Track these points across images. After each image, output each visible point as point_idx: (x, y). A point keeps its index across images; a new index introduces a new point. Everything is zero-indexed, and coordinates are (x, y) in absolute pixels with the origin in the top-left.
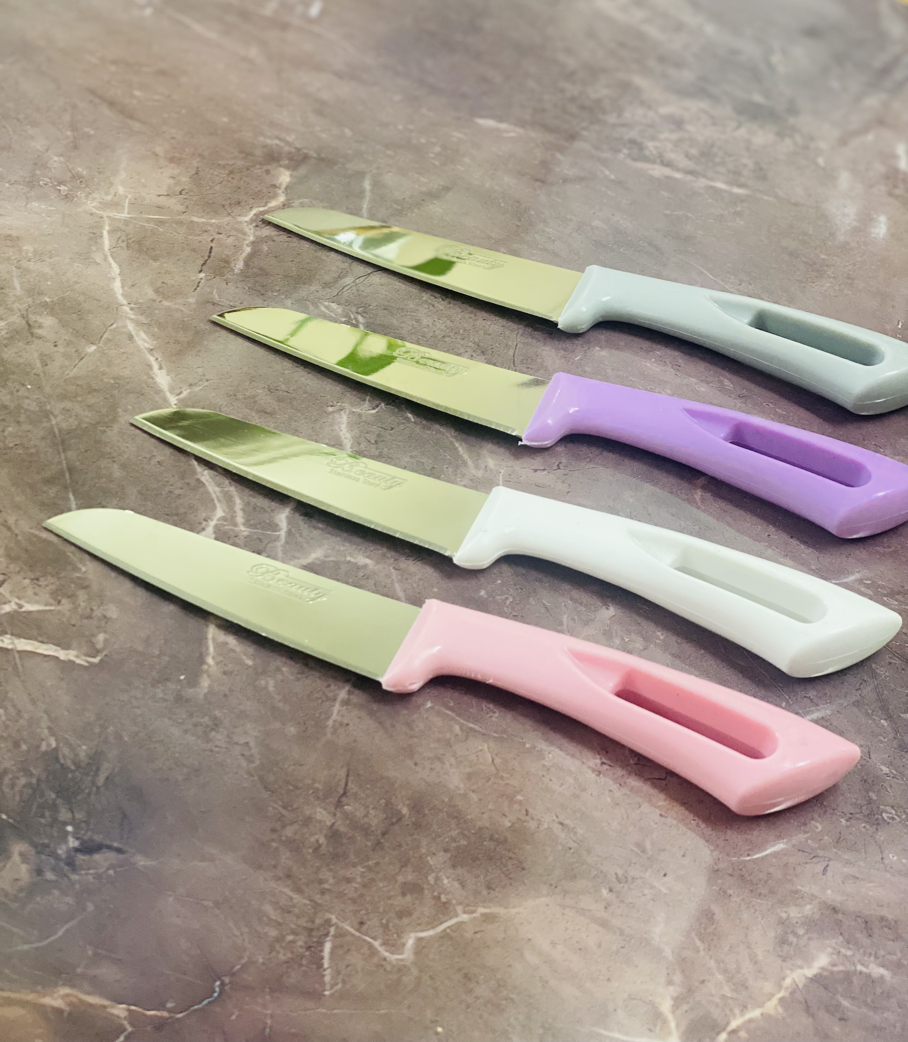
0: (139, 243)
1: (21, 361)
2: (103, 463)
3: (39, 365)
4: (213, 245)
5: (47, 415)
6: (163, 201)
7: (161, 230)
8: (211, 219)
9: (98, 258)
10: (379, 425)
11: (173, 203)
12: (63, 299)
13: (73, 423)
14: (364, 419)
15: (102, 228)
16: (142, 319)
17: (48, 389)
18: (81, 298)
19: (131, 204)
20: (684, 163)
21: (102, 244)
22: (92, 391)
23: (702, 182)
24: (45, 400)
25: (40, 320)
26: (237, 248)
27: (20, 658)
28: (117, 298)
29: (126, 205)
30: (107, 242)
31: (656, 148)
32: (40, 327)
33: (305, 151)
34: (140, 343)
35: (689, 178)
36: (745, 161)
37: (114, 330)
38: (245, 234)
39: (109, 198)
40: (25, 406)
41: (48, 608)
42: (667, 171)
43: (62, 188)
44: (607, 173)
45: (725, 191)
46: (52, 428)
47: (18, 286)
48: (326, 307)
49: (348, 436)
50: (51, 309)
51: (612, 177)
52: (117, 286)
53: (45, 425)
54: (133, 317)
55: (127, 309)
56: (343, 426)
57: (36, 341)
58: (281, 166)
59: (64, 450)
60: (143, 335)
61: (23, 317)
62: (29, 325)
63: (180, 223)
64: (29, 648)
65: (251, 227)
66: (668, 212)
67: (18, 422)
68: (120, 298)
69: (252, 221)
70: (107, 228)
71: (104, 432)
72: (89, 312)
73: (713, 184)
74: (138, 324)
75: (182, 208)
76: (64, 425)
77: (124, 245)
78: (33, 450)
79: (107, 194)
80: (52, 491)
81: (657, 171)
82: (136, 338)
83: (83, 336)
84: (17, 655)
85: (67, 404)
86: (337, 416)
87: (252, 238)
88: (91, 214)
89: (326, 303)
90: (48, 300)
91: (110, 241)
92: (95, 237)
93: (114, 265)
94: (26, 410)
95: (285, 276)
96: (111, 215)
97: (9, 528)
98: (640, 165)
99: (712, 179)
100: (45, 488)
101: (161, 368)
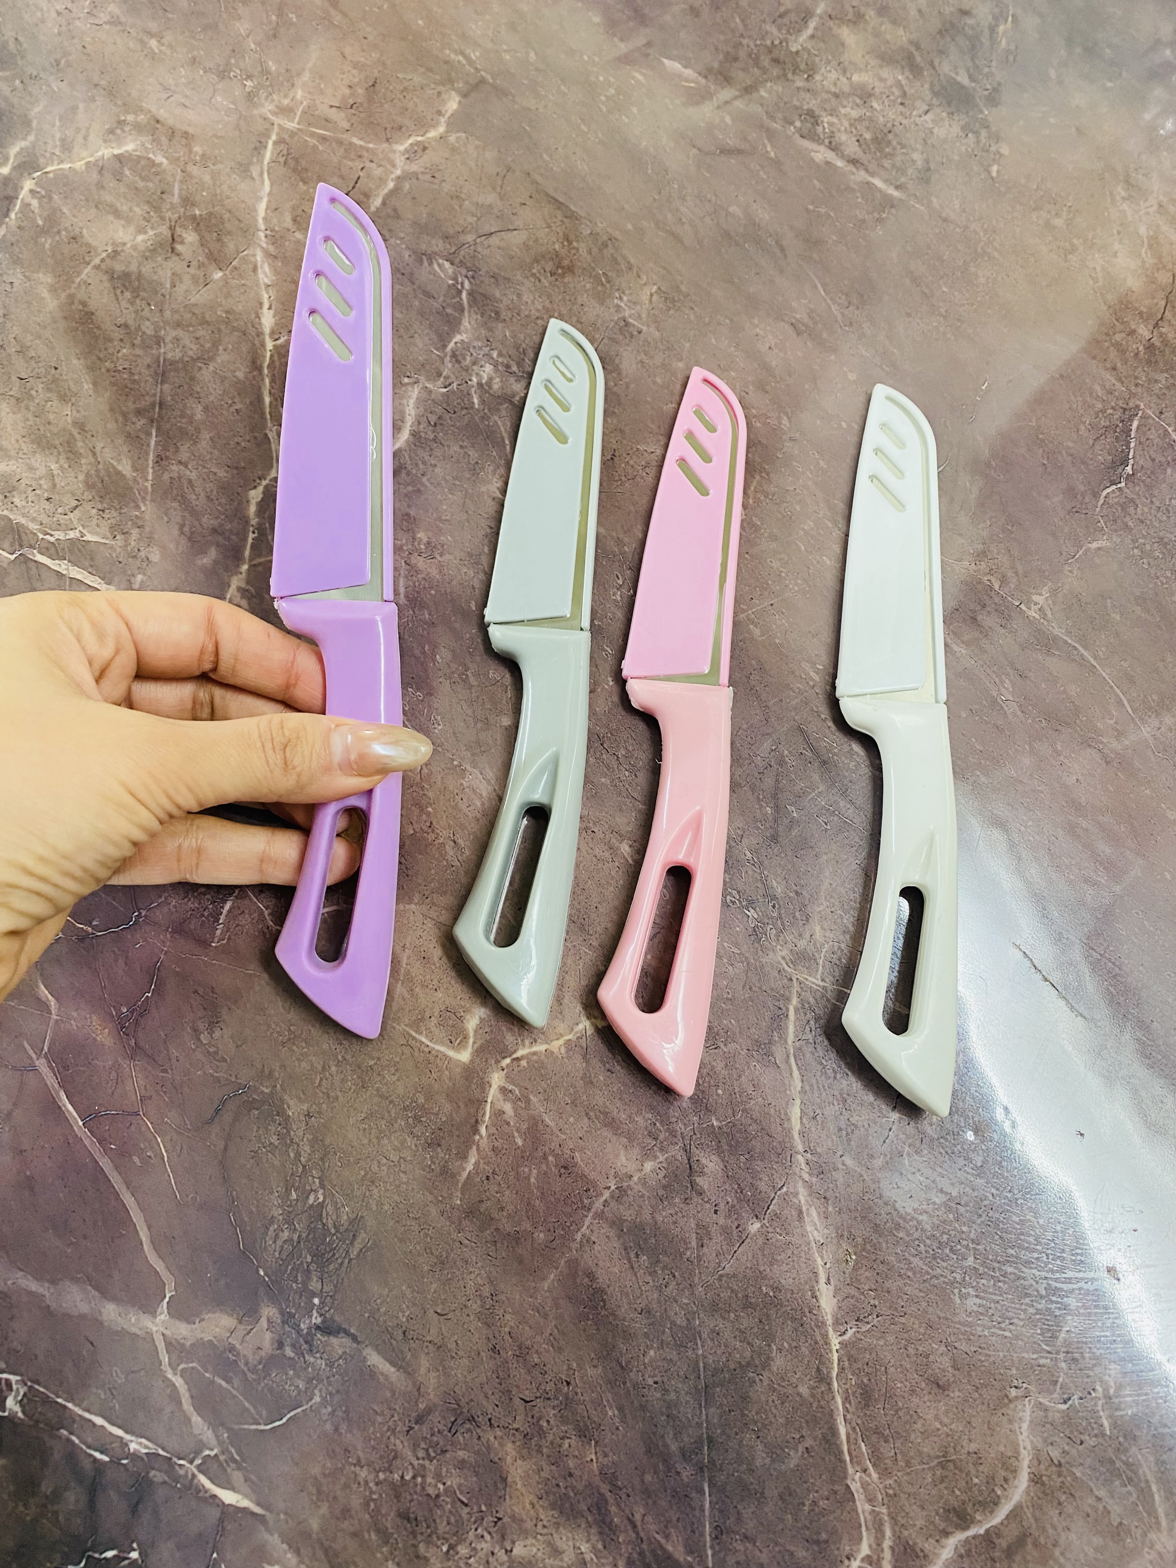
0: (297, 160)
1: (155, 278)
2: (190, 402)
3: (168, 286)
4: (361, 174)
5: (159, 341)
6: (334, 114)
7: (321, 148)
8: (369, 142)
9: (255, 173)
10: (444, 405)
11: (340, 118)
12: (211, 214)
13: (178, 354)
14: (433, 396)
15: (269, 137)
16: (271, 249)
17: (168, 314)
18: (227, 216)
19: (304, 113)
20: (852, 148)
21: (263, 156)
22: (204, 322)
23: (862, 175)
24: (161, 324)
25: (184, 235)
26: (382, 181)
27: (71, 583)
28: (256, 221)
29: (299, 113)
30: (268, 155)
31: (831, 124)
32: (182, 243)
33: (483, 73)
34: (261, 275)
35: (851, 168)
36: (916, 156)
37: (243, 258)
38: (394, 166)
39: (286, 102)
40: (143, 328)
41: (104, 541)
42: (831, 156)
43: (249, 83)
44: (769, 148)
45: (880, 191)
46: (159, 357)
47: (176, 192)
48: (439, 265)
49: (413, 413)
50: (197, 223)
51: (772, 154)
52: (262, 207)
53: (154, 352)
54: (264, 245)
55: (262, 235)
56: (412, 402)
57: (175, 258)
58: (454, 89)
59: (162, 382)
60: (266, 268)
61: (170, 228)
62: (173, 239)
63: (340, 143)
64: (79, 577)
65: (403, 158)
66: (811, 207)
67: (134, 345)
68: (260, 221)
69: (407, 151)
70: (274, 137)
71: (200, 369)
72: (229, 233)
73: (871, 179)
74: (267, 254)
75: (346, 125)
76: (169, 355)
77: (282, 160)
78: (136, 377)
79: (285, 96)
80: (141, 423)
81: (821, 154)
82: (260, 270)
83: (215, 260)
84: (68, 580)
85: (180, 333)
86: (410, 388)
87: (398, 172)
88: (265, 119)
89: (441, 261)
90: (197, 212)
91: (272, 153)
92: (259, 148)
93: (267, 183)
94: (144, 333)
95: (415, 223)
96: (281, 123)
97: (94, 454)
98: (806, 143)
99: (872, 174)
100: (134, 419)
101: (270, 308)
